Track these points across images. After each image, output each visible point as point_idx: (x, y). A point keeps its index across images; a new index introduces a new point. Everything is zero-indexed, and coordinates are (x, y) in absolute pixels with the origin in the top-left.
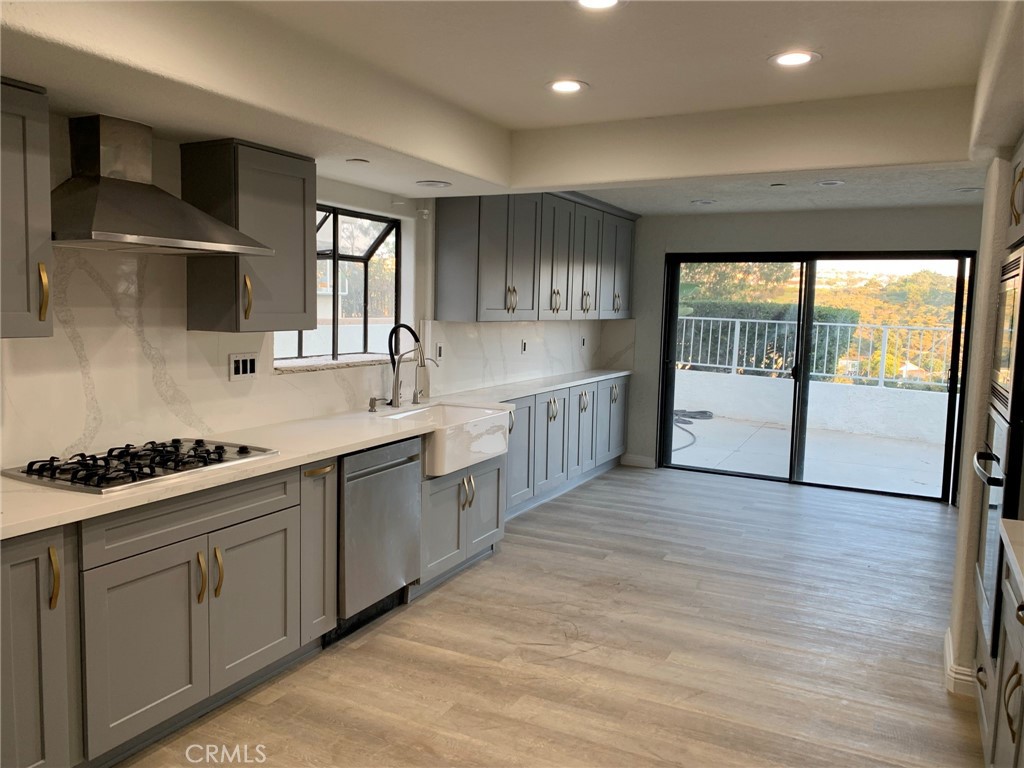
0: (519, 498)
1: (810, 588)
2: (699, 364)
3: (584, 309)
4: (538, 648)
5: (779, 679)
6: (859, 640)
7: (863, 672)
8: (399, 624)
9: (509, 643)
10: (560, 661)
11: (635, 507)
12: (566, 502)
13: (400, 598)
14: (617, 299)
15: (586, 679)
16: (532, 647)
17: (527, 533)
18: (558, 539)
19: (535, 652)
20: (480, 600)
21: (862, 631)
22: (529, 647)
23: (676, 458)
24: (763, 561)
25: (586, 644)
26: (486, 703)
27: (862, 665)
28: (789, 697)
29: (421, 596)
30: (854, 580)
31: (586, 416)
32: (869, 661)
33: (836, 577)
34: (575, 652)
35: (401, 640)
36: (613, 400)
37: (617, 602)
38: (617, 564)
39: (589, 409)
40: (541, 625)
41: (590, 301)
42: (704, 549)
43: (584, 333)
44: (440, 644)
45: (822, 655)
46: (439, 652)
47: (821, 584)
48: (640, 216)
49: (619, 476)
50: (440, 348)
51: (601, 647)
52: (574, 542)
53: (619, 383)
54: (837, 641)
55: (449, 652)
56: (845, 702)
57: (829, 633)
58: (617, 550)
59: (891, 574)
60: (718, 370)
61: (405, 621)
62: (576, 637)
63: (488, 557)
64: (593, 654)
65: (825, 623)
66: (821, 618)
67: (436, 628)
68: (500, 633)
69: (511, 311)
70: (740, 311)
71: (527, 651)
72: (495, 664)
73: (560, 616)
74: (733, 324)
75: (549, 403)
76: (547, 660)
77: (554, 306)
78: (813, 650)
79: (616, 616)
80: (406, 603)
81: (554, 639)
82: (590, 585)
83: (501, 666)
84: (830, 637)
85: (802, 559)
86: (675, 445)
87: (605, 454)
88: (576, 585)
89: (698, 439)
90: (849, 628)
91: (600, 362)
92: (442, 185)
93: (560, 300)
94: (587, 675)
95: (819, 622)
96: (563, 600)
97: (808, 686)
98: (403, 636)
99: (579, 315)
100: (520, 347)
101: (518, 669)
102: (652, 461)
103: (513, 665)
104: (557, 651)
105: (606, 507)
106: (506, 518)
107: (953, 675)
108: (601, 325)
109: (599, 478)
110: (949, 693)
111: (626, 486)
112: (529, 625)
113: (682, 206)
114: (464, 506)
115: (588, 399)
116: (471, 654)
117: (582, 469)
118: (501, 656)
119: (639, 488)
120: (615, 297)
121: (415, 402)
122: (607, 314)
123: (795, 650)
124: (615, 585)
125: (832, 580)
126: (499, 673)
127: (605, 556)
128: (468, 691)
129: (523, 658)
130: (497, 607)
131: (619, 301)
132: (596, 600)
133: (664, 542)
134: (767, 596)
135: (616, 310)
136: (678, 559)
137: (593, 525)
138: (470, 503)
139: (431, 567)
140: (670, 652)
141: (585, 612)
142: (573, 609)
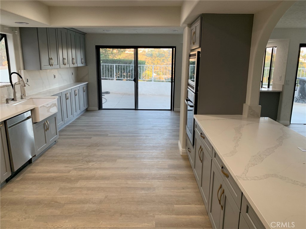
0: (61, 125)
1: (146, 136)
3: (73, 64)
4: (79, 167)
5: (145, 160)
6: (160, 147)
7: (163, 154)
8: (32, 170)
9: (70, 167)
10: (87, 169)
11: (96, 122)
12: (74, 124)
13: (30, 162)
15: (96, 172)
16: (78, 167)
17: (65, 135)
18: (75, 135)
19: (79, 168)
20: (56, 157)
21: (160, 145)
22: (76, 167)
23: (104, 107)
24: (134, 132)
25: (93, 163)
26: (69, 185)
27: (162, 153)
28: (148, 164)
29: (36, 160)
30: (156, 133)
31: (77, 97)
32: (164, 152)
33: (152, 133)
34: (91, 165)
35: (34, 174)
36: (84, 91)
37: (98, 150)
38: (95, 139)
39: (78, 95)
40: (78, 160)
41: (75, 61)
42: (118, 131)
43: (72, 71)
44: (48, 172)
45: (153, 152)
46: (48, 175)
47: (149, 135)
48: (86, 33)
49: (88, 114)
51: (98, 163)
52: (81, 135)
53: (85, 86)
54: (155, 148)
55: (52, 174)
56: (160, 162)
57: (153, 147)
58: (94, 135)
59: (164, 130)
61: (33, 168)
62: (90, 162)
63: (55, 144)
64: (96, 165)
65: (152, 144)
66: (151, 143)
67: (45, 168)
68: (67, 165)
69: (51, 66)
71: (76, 168)
72: (68, 174)
73: (83, 157)
75: (66, 94)
76: (84, 169)
78: (151, 152)
79: (99, 153)
80: (32, 163)
81: (83, 163)
82: (89, 146)
83: (70, 174)
84: (154, 148)
85: (143, 129)
86: (103, 102)
87: (83, 108)
88: (85, 147)
90: (158, 145)
91: (78, 80)
92: (25, 24)
93: (66, 61)
94: (96, 171)
95: (150, 144)
96: (83, 152)
97: (152, 160)
98: (34, 173)
99: (72, 66)
100: (53, 77)
101: (75, 174)
102: (97, 108)
103: (74, 173)
104: (85, 166)
105: (87, 123)
106: (58, 130)
107: (182, 151)
108: (77, 68)
109: (82, 115)
110: (181, 155)
111: (92, 117)
112: (75, 161)
113: (101, 31)
114: (46, 130)
115: (77, 92)
116: (59, 173)
117: (77, 113)
118: (69, 171)
119: (95, 117)
120: (81, 59)
121: (22, 98)
122: (80, 65)
123: (147, 152)
124: (97, 145)
125: (151, 134)
126: (70, 176)
127: (91, 138)
128: (62, 183)
129: (76, 170)
130: (63, 158)
131: (83, 60)
132: (91, 150)
133: (106, 131)
134: (137, 141)
135: (82, 63)
136: (112, 135)
137: (85, 129)
138: (48, 129)
139: (39, 150)
140: (116, 160)
141: (90, 154)
142: (86, 154)
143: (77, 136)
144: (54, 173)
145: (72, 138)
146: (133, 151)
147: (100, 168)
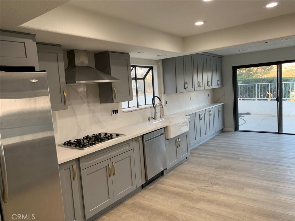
0: (193, 143)
1: (288, 167)
2: (245, 98)
3: (208, 86)
5: (281, 196)
8: (162, 181)
9: (195, 186)
10: (211, 191)
11: (229, 144)
12: (207, 143)
13: (162, 174)
14: (218, 82)
15: (219, 197)
16: (202, 187)
17: (197, 153)
19: (203, 189)
20: (185, 174)
23: (240, 128)
24: (272, 159)
25: (218, 186)
26: (190, 204)
28: (285, 201)
29: (168, 173)
31: (211, 117)
34: (215, 188)
35: (164, 186)
36: (219, 112)
37: (226, 173)
38: (225, 162)
39: (212, 115)
40: (204, 180)
41: (210, 83)
42: (252, 156)
43: (209, 93)
44: (175, 187)
46: (175, 189)
47: (292, 166)
48: (223, 56)
49: (223, 135)
50: (166, 102)
51: (223, 187)
53: (220, 107)
55: (178, 189)
58: (225, 157)
60: (251, 100)
61: (164, 180)
62: (215, 184)
63: (186, 161)
64: (221, 189)
66: (293, 176)
67: (173, 182)
68: (192, 183)
69: (186, 89)
70: (257, 81)
71: (200, 188)
72: (191, 192)
73: (209, 178)
74: (255, 85)
75: (200, 115)
76: (207, 191)
77: (199, 86)
78: (292, 187)
79: (226, 177)
80: (164, 175)
81: (208, 185)
82: (218, 168)
83: (193, 193)
86: (240, 124)
87: (218, 128)
88: (213, 168)
89: (246, 121)
91: (214, 101)
92: (164, 56)
93: (201, 84)
94: (220, 195)
96: (210, 173)
97: (291, 198)
98: (164, 184)
99: (207, 88)
100: (189, 99)
102: (233, 130)
103: (197, 193)
104: (209, 188)
106: (190, 149)
108: (214, 90)
109: (217, 136)
111: (225, 138)
112: (200, 181)
113: (237, 52)
114: (177, 147)
115: (211, 112)
116: (184, 190)
117: (211, 133)
118: (193, 190)
119: (230, 138)
120: (217, 81)
121: (161, 118)
122: (215, 86)
123: (285, 187)
124: (225, 168)
126: (193, 195)
127: (221, 159)
128: (184, 200)
129: (199, 190)
130: (190, 176)
131: (219, 82)
132: (219, 173)
133: (239, 154)
134: (274, 170)
135: (218, 85)
136: (244, 159)
137: (216, 150)
138: (179, 146)
139: (170, 165)
140: (244, 188)
141: (216, 176)
142: (213, 175)
143: (208, 155)
144: (180, 189)
145: (202, 157)
146: (266, 182)
147: (225, 193)
